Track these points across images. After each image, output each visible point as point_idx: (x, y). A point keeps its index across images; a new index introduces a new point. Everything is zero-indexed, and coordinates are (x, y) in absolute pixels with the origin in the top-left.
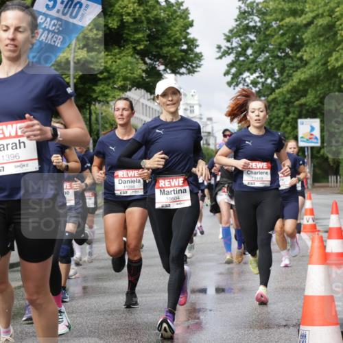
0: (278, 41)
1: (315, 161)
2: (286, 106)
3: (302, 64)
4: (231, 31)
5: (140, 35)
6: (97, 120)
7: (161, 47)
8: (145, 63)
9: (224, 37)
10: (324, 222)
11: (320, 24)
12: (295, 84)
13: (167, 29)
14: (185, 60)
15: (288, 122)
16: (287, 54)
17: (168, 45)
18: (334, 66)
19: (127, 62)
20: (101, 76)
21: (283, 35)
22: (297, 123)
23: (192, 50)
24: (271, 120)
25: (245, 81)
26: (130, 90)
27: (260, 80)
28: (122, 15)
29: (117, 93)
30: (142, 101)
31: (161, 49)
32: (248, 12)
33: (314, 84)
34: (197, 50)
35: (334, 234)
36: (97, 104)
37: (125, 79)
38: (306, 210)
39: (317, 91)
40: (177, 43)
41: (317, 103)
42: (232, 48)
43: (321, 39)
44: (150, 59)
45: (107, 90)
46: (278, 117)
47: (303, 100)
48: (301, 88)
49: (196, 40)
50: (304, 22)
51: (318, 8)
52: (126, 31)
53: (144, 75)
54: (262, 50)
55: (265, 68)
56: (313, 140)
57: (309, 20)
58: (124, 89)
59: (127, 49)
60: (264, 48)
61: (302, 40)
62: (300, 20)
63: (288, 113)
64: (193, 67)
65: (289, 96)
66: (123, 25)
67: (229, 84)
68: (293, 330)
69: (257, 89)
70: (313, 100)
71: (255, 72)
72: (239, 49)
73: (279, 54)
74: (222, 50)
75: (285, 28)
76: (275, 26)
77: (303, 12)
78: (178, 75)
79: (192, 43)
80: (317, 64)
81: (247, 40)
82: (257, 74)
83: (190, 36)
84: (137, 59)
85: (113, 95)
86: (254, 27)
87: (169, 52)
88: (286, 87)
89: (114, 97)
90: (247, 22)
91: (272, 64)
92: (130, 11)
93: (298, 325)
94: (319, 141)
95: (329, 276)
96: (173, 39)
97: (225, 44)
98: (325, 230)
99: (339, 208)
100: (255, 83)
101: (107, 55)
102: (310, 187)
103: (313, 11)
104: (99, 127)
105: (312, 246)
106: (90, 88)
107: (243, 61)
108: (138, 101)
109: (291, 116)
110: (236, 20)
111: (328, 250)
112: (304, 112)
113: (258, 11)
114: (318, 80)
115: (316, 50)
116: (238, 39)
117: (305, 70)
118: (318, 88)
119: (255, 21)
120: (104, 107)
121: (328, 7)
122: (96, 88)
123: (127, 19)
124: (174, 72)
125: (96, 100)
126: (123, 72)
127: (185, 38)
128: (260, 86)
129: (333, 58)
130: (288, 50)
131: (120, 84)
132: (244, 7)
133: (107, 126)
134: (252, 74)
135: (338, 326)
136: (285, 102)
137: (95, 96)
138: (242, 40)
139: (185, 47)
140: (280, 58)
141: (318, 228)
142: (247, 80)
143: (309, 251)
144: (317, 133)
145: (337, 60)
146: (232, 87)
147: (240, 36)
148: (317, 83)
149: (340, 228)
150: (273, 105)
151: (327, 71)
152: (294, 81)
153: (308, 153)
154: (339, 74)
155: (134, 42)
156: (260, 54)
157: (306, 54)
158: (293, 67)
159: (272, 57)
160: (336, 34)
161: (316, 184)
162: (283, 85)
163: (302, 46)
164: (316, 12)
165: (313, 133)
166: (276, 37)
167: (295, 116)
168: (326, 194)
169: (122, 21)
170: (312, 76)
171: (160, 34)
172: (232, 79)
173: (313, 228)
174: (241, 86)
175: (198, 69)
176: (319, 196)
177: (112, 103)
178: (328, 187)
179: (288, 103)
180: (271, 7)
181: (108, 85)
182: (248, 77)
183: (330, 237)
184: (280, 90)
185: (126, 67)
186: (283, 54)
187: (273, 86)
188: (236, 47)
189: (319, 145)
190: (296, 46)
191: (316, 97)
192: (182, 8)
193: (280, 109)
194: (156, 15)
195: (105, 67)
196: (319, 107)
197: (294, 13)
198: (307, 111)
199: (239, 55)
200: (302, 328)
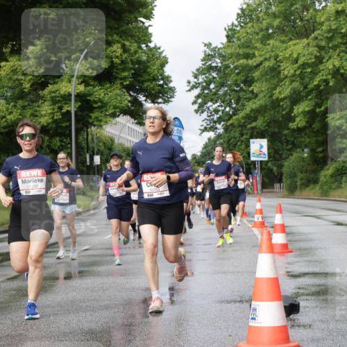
0: (234, 78)
1: (263, 172)
2: (240, 129)
3: (254, 96)
4: (198, 70)
5: (126, 74)
6: (93, 140)
7: (143, 82)
8: (130, 95)
9: (192, 75)
10: (271, 220)
11: (266, 66)
12: (248, 112)
13: (148, 67)
14: (162, 92)
15: (242, 141)
16: (242, 88)
17: (148, 80)
18: (278, 98)
19: (117, 95)
20: (96, 106)
21: (238, 74)
22: (249, 142)
23: (166, 85)
24: (229, 140)
25: (209, 109)
26: (119, 116)
27: (220, 108)
28: (112, 58)
29: (109, 119)
30: (128, 124)
31: (143, 84)
32: (212, 55)
33: (262, 112)
34: (171, 85)
35: (279, 229)
36: (93, 127)
37: (115, 107)
38: (257, 210)
39: (265, 117)
40: (155, 79)
41: (265, 127)
42: (199, 83)
43: (268, 77)
44: (134, 92)
45: (101, 116)
46: (235, 138)
47: (254, 124)
48: (252, 115)
49: (170, 77)
50: (255, 64)
51: (266, 52)
52: (115, 71)
53: (130, 104)
54: (222, 85)
55: (225, 99)
56: (262, 156)
57: (258, 62)
58: (114, 115)
59: (117, 84)
60: (224, 83)
61: (253, 77)
62: (251, 62)
63: (242, 135)
64: (168, 98)
65: (243, 121)
66: (112, 65)
67: (196, 111)
68: (246, 305)
69: (218, 116)
70: (262, 125)
71: (217, 102)
72: (204, 84)
73: (235, 88)
74: (191, 85)
75: (240, 68)
76: (232, 66)
77: (254, 56)
78: (156, 104)
79: (167, 79)
80: (265, 96)
81: (211, 77)
82: (218, 104)
83: (166, 74)
84: (124, 93)
85: (105, 120)
86: (216, 67)
87: (149, 85)
88: (241, 114)
89: (106, 122)
90: (210, 62)
91: (230, 96)
92: (118, 54)
93: (250, 301)
94: (267, 156)
95: (274, 262)
96: (152, 75)
97: (193, 80)
98: (271, 225)
99: (282, 209)
100: (216, 111)
101: (101, 89)
102: (259, 192)
103: (260, 56)
104: (95, 145)
105: (262, 239)
106: (87, 115)
107: (207, 93)
108: (125, 125)
109: (245, 137)
110: (202, 61)
111: (274, 241)
112: (255, 134)
113: (219, 54)
114: (266, 109)
115: (263, 85)
116: (204, 76)
117: (256, 101)
118: (266, 115)
119: (217, 62)
120: (98, 130)
121: (274, 53)
122: (92, 115)
123: (116, 61)
124: (153, 102)
125: (92, 124)
126: (114, 102)
127: (162, 75)
128: (220, 113)
129: (277, 91)
130: (242, 85)
131: (111, 111)
132: (208, 51)
133: (101, 144)
134: (214, 104)
135: (282, 302)
136: (240, 126)
137: (91, 121)
138: (206, 77)
139: (161, 82)
140: (236, 91)
141: (266, 224)
142: (210, 108)
143: (259, 242)
144: (265, 150)
145: (280, 93)
146: (199, 114)
147: (204, 74)
148: (265, 111)
149: (283, 225)
150: (230, 128)
151: (273, 102)
152: (247, 110)
153: (258, 166)
154: (281, 104)
155: (121, 79)
156: (220, 88)
157: (256, 88)
158: (246, 98)
159: (230, 90)
160: (279, 72)
161: (264, 190)
162: (238, 112)
163: (253, 83)
164: (264, 57)
165: (262, 150)
166: (232, 75)
167: (248, 137)
168: (272, 197)
169: (112, 62)
170: (261, 106)
171: (142, 71)
172: (199, 107)
173: (262, 224)
174: (205, 113)
175: (172, 99)
176: (266, 200)
177: (104, 127)
178: (273, 192)
179: (243, 126)
180: (229, 52)
181: (102, 112)
182: (212, 106)
183: (274, 232)
184: (237, 116)
185: (116, 99)
186: (238, 89)
187: (231, 113)
188: (202, 83)
189: (266, 159)
190: (249, 82)
191: (264, 122)
192: (159, 51)
193: (235, 132)
194: (138, 57)
195: (99, 98)
196: (266, 130)
197: (247, 56)
198: (258, 132)
199: (204, 88)
200: (253, 303)
